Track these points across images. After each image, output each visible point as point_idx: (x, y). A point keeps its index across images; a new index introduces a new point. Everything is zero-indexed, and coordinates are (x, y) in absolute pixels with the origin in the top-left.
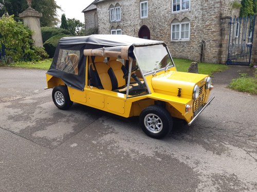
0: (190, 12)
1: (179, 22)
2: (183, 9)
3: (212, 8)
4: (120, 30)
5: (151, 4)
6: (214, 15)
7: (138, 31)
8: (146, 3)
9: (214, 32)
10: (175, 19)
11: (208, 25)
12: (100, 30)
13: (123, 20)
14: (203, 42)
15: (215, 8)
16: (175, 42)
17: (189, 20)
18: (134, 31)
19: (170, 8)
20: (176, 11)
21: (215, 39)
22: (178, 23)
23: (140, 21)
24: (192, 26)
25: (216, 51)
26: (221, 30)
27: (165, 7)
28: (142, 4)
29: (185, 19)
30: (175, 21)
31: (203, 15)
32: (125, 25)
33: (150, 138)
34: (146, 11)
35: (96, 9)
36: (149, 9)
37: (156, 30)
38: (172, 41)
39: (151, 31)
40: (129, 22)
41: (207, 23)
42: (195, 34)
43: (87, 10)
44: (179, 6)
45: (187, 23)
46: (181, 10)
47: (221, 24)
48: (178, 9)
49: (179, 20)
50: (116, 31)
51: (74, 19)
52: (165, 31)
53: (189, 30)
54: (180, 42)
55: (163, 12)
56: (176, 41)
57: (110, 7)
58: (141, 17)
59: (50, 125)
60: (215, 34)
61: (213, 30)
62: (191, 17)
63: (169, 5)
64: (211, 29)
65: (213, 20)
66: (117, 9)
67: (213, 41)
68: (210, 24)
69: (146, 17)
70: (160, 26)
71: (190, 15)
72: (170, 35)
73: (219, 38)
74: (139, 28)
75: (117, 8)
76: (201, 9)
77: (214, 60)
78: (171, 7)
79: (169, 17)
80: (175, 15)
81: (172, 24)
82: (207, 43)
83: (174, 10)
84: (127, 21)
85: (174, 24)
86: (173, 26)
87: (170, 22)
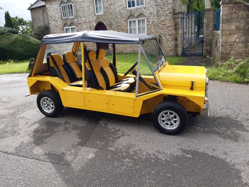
0: (145, 8)
1: (135, 18)
2: (137, 5)
3: (165, 4)
4: (75, 27)
5: (106, 0)
6: (168, 11)
7: (94, 27)
9: (169, 26)
10: (131, 15)
11: (163, 21)
12: (51, 28)
13: (77, 17)
14: (160, 36)
15: (168, 4)
17: (145, 16)
18: (90, 28)
19: (125, 5)
20: (132, 8)
21: (170, 33)
23: (95, 18)
24: (148, 21)
25: (172, 45)
26: (175, 25)
27: (120, 3)
28: (96, 0)
29: (141, 15)
30: (131, 17)
31: (158, 11)
32: (79, 22)
33: (166, 135)
34: (100, 8)
35: (45, 6)
36: (104, 6)
39: (108, 28)
40: (84, 19)
41: (162, 19)
42: (152, 29)
43: (34, 7)
44: (133, 2)
45: (143, 18)
46: (136, 6)
47: (174, 19)
48: (134, 6)
49: (135, 16)
50: (70, 28)
51: (17, 17)
52: (122, 27)
53: (146, 26)
55: (118, 9)
57: (61, 4)
58: (96, 14)
59: (47, 137)
60: (170, 28)
61: (168, 25)
62: (147, 13)
63: (123, 1)
64: (166, 24)
65: (167, 15)
66: (68, 6)
67: (169, 35)
68: (165, 20)
69: (101, 13)
70: (116, 22)
71: (145, 11)
72: (127, 31)
73: (174, 32)
74: (95, 24)
76: (155, 5)
77: (171, 53)
78: (126, 4)
79: (125, 14)
80: (131, 11)
81: (128, 21)
82: (163, 38)
83: (130, 6)
84: (81, 17)
85: (130, 20)
86: (130, 22)
87: (127, 18)
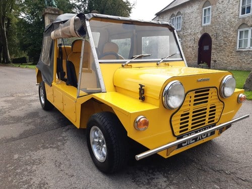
1: (249, 27)
5: (216, 8)
7: (199, 40)
8: (209, 9)
10: (243, 24)
13: (183, 29)
16: (242, 52)
18: (194, 40)
19: (237, 12)
20: (246, 14)
22: (246, 29)
23: (201, 29)
27: (232, 11)
28: (205, 10)
30: (243, 26)
32: (185, 34)
34: (209, 17)
36: (212, 15)
37: (220, 38)
38: (237, 50)
39: (213, 40)
40: (189, 31)
44: (249, 8)
48: (248, 12)
49: (249, 25)
52: (230, 39)
54: (249, 51)
55: (228, 17)
56: (243, 50)
57: (171, 17)
58: (203, 24)
63: (236, 8)
66: (178, 18)
69: (208, 23)
70: (224, 33)
72: (235, 43)
74: (200, 36)
75: (178, 16)
78: (239, 11)
79: (236, 22)
80: (244, 19)
81: (239, 30)
83: (243, 13)
84: (187, 29)
85: (241, 30)
86: (240, 32)
87: (237, 28)
